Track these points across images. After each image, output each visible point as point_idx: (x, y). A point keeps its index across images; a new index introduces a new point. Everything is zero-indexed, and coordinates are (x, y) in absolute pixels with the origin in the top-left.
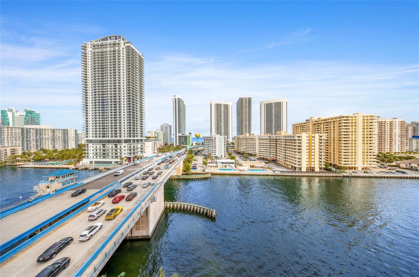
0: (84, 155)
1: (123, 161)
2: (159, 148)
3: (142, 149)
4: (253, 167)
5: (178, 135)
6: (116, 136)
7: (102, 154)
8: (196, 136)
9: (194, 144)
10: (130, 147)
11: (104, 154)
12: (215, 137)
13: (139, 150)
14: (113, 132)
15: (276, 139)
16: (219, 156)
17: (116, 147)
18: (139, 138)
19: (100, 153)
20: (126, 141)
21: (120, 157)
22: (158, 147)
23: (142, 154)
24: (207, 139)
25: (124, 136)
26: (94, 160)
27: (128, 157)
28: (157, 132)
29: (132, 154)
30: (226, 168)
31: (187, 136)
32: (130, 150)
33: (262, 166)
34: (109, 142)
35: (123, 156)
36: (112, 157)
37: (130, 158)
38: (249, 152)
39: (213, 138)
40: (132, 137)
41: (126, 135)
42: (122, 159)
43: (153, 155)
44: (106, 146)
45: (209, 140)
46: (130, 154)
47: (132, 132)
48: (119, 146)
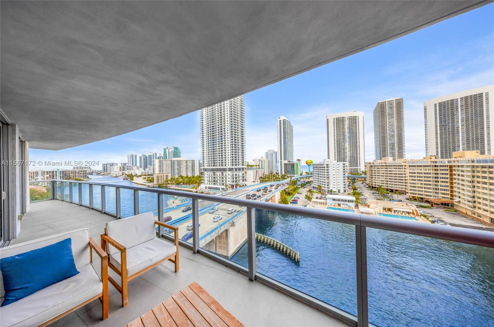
0: (202, 181)
1: (227, 189)
2: (261, 178)
3: (243, 177)
4: (389, 210)
5: (283, 162)
6: (222, 165)
7: (213, 181)
8: (307, 163)
9: (304, 174)
10: (233, 175)
11: (214, 181)
12: (327, 165)
13: (241, 178)
14: (221, 161)
15: (451, 167)
16: (334, 190)
17: (223, 175)
18: (241, 166)
19: (212, 180)
20: (230, 170)
21: (226, 184)
22: (261, 176)
23: (243, 183)
24: (317, 167)
25: (229, 165)
26: (208, 186)
27: (232, 185)
28: (262, 160)
29: (235, 182)
30: (339, 207)
31: (294, 164)
32: (233, 178)
33: (411, 211)
34: (218, 170)
35: (228, 183)
36: (220, 184)
37: (233, 185)
38: (391, 187)
39: (325, 165)
40: (234, 165)
41: (230, 164)
42: (226, 186)
43: (253, 184)
44: (216, 173)
45: (319, 168)
46: (233, 181)
47: (234, 161)
48: (224, 174)
